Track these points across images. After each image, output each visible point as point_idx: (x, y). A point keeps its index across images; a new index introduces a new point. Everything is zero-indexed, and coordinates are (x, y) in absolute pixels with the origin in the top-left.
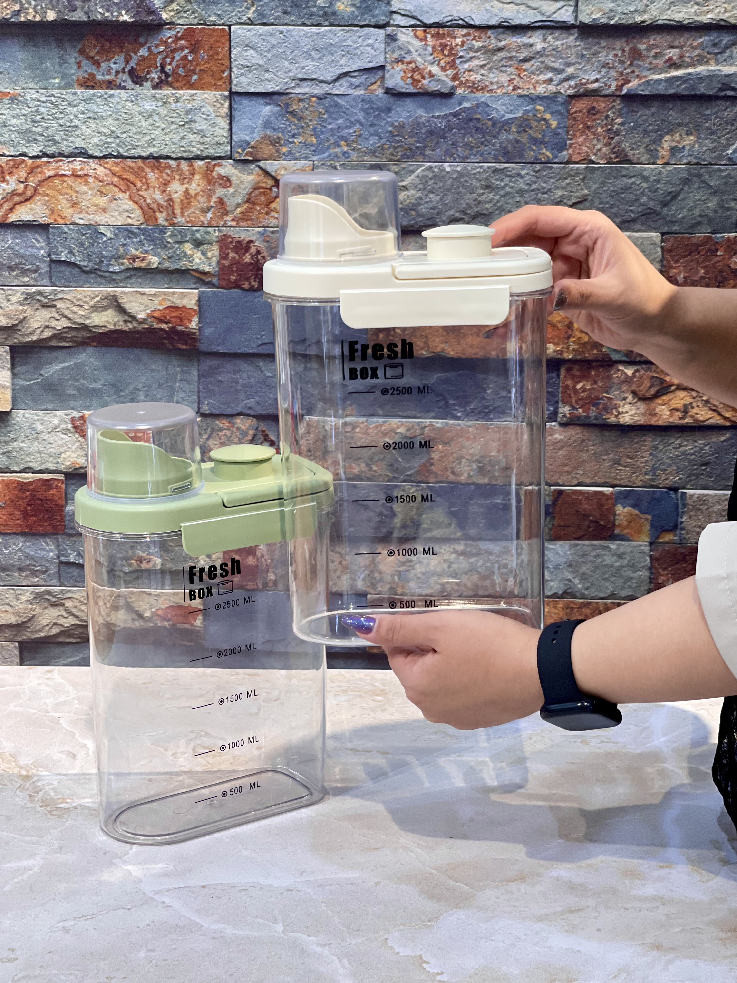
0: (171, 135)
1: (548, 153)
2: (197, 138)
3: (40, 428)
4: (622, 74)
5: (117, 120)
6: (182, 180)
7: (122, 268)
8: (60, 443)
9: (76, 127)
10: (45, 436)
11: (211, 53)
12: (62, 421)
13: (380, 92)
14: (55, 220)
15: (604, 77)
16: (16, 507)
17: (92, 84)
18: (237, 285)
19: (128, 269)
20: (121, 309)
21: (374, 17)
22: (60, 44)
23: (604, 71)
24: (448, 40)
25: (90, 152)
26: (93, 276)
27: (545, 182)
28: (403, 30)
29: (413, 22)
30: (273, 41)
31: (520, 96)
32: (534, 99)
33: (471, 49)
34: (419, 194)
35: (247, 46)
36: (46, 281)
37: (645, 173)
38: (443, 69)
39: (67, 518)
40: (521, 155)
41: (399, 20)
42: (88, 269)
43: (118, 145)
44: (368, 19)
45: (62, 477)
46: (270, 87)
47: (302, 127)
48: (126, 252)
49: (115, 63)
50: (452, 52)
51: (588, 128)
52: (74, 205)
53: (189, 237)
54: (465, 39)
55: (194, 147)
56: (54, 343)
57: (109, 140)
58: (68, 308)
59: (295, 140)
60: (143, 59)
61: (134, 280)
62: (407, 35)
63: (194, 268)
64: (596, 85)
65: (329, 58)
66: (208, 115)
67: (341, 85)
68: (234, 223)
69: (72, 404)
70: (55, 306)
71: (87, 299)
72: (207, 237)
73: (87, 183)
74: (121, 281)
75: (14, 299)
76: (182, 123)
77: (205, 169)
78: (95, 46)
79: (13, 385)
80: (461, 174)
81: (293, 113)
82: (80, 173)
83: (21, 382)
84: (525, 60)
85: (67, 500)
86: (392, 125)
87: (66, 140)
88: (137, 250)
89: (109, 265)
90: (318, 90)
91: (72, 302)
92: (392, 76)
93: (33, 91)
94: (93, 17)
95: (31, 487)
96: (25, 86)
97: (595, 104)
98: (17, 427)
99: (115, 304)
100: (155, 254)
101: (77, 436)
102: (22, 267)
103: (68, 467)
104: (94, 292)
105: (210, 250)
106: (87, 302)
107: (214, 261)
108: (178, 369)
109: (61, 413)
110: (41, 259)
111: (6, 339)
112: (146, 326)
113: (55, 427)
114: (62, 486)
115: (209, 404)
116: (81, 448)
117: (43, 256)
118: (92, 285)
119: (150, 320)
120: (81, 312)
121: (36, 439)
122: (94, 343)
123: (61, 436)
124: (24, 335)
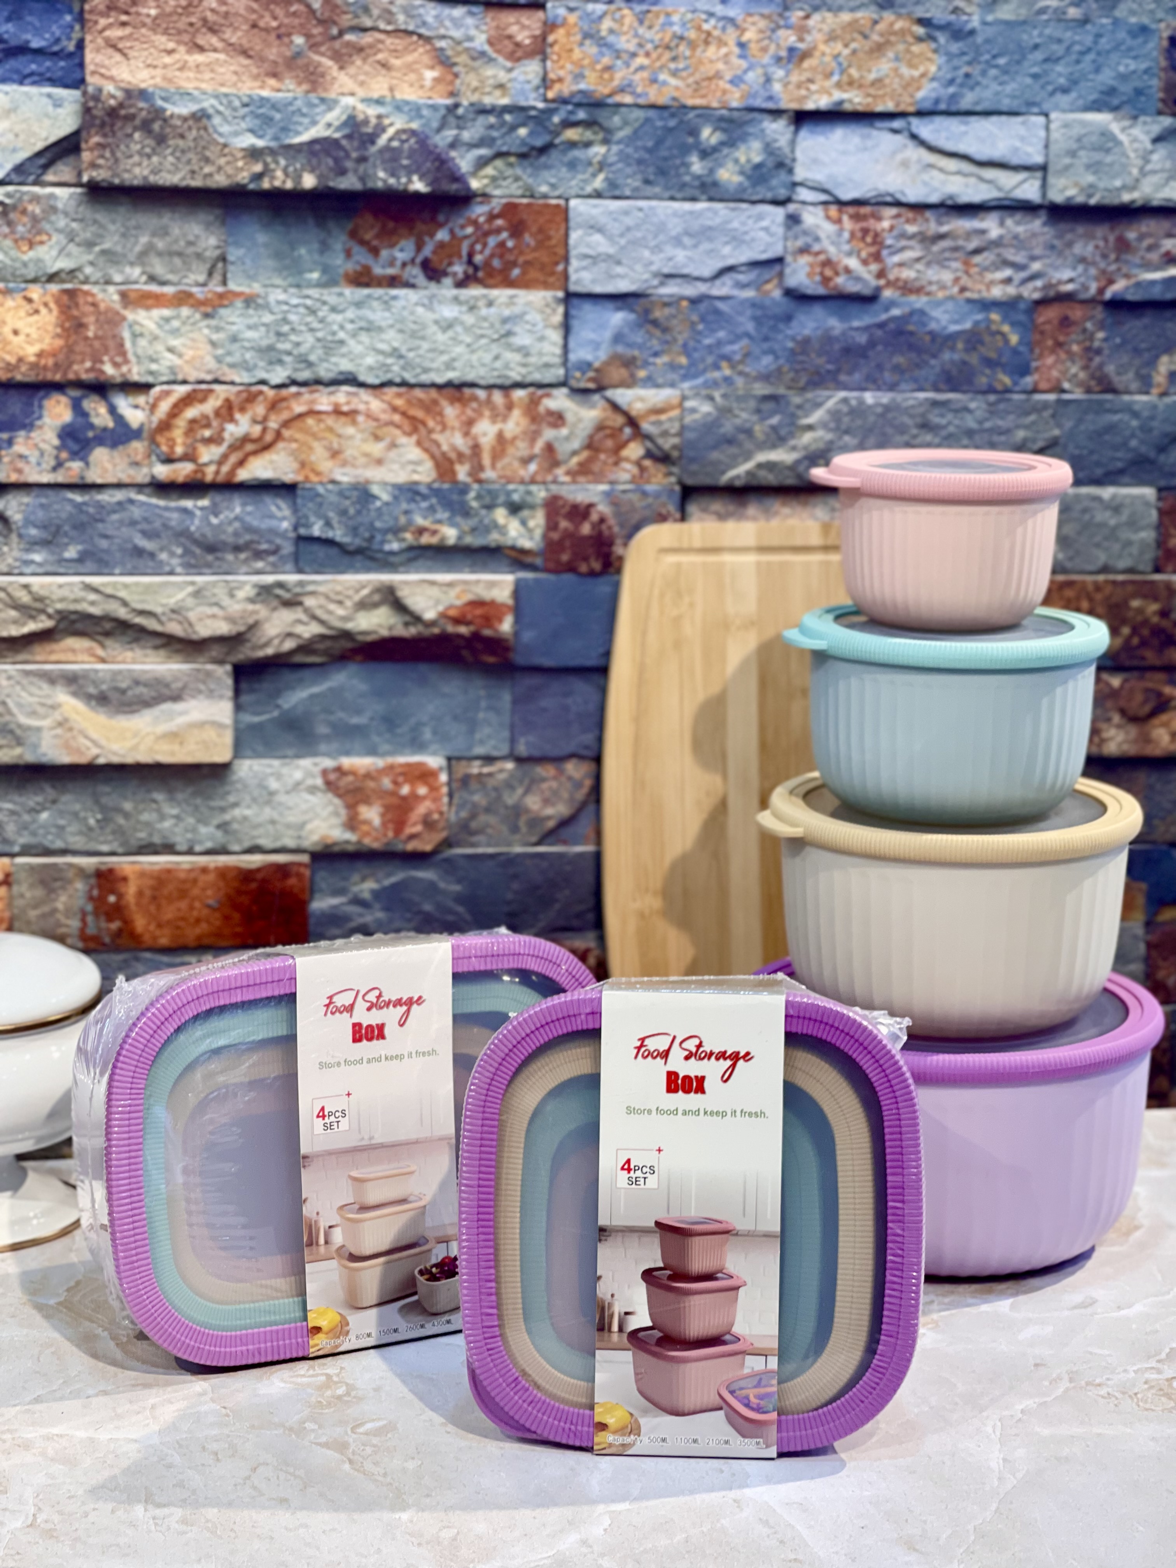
0: (480, 353)
1: (1007, 380)
2: (516, 357)
3: (273, 784)
4: (1104, 272)
5: (401, 331)
6: (494, 418)
7: (404, 545)
8: (304, 807)
9: (342, 342)
10: (282, 798)
11: (540, 237)
12: (309, 774)
13: (777, 294)
14: (307, 477)
15: (1080, 276)
16: (235, 907)
17: (365, 279)
18: (571, 568)
19: (411, 548)
20: (399, 606)
21: (771, 189)
22: (321, 221)
23: (1080, 268)
24: (872, 224)
25: (362, 378)
26: (359, 557)
27: (1002, 418)
28: (811, 208)
29: (823, 197)
30: (629, 221)
31: (969, 301)
32: (987, 305)
33: (903, 235)
34: (829, 436)
35: (592, 227)
36: (289, 566)
37: (1136, 407)
38: (865, 262)
39: (312, 921)
40: (969, 381)
41: (804, 194)
42: (351, 548)
43: (403, 368)
44: (762, 192)
45: (305, 858)
46: (623, 286)
47: (667, 342)
48: (410, 523)
49: (402, 250)
50: (877, 240)
51: (1059, 345)
52: (335, 454)
53: (501, 499)
54: (894, 222)
55: (511, 369)
56: (299, 659)
57: (390, 361)
58: (321, 607)
59: (659, 361)
60: (441, 245)
61: (420, 562)
62: (815, 215)
63: (509, 543)
64: (1069, 287)
65: (706, 246)
66: (534, 325)
67: (724, 284)
68: (567, 479)
69: (323, 747)
70: (300, 604)
71: (350, 592)
72: (529, 499)
73: (354, 423)
74: (402, 564)
75: (241, 594)
76: (496, 336)
77: (527, 400)
78: (372, 227)
79: (236, 722)
80: (887, 408)
81: (655, 323)
82: (345, 408)
83: (249, 718)
84: (977, 251)
85: (312, 892)
86: (793, 339)
87: (326, 361)
88: (425, 518)
89: (383, 542)
90: (691, 290)
91: (327, 597)
92: (794, 272)
93: (279, 291)
94: (370, 185)
95: (259, 876)
96: (268, 282)
97: (1070, 313)
98: (239, 786)
99: (391, 598)
100: (452, 524)
101: (330, 796)
102: (255, 546)
103: (316, 844)
104: (359, 582)
105: (533, 517)
106: (349, 597)
107: (538, 533)
108: (482, 693)
109: (306, 763)
110: (283, 535)
111: (228, 654)
112: (436, 631)
113: (298, 784)
114: (307, 872)
115: (527, 744)
116: (336, 814)
117: (286, 531)
118: (357, 571)
119: (442, 621)
120: (341, 612)
121: (268, 803)
122: (359, 658)
123: (306, 796)
124: (255, 648)
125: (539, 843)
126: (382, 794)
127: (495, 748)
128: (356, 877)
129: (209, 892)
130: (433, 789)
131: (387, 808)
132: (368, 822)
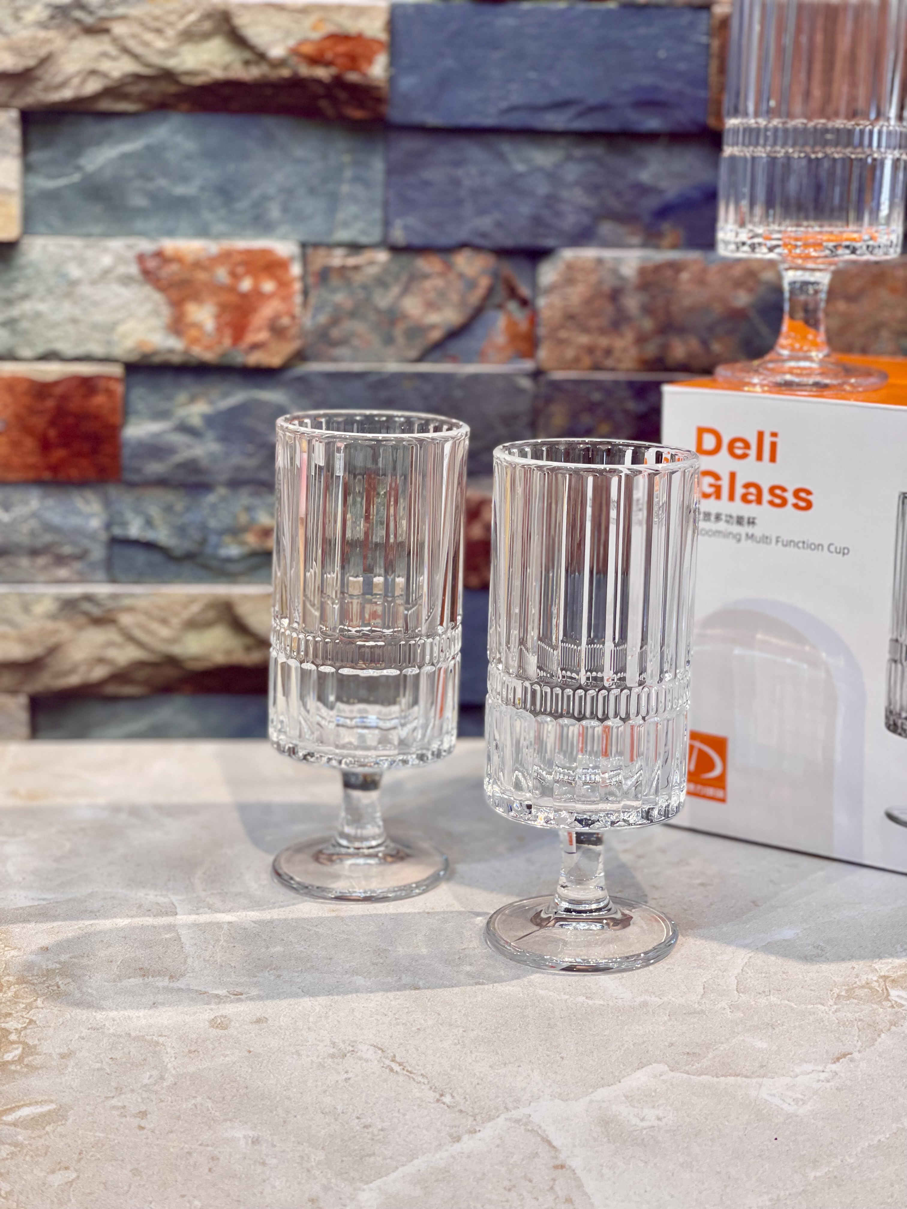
3: (75, 271)
8: (114, 302)
10: (85, 289)
12: (120, 259)
16: (27, 430)
20: (237, 38)
39: (126, 452)
45: (117, 370)
56: (105, 105)
58: (134, 36)
69: (139, 224)
70: (106, 31)
71: (173, 18)
75: (30, 17)
79: (25, 187)
83: (41, 183)
85: (125, 414)
91: (142, 24)
95: (58, 391)
98: (30, 272)
99: (226, 27)
101: (148, 290)
103: (131, 351)
104: (185, 4)
106: (171, 24)
108: (346, 158)
109: (117, 244)
111: (13, 95)
112: (285, 73)
113: (106, 273)
114: (119, 389)
115: (406, 228)
116: (156, 313)
119: (294, 60)
120: (160, 44)
121: (68, 295)
122: (185, 106)
123: (117, 288)
124: (48, 89)
125: (421, 359)
126: (216, 289)
127: (364, 232)
128: (182, 397)
130: (283, 284)
131: (223, 308)
132: (197, 326)
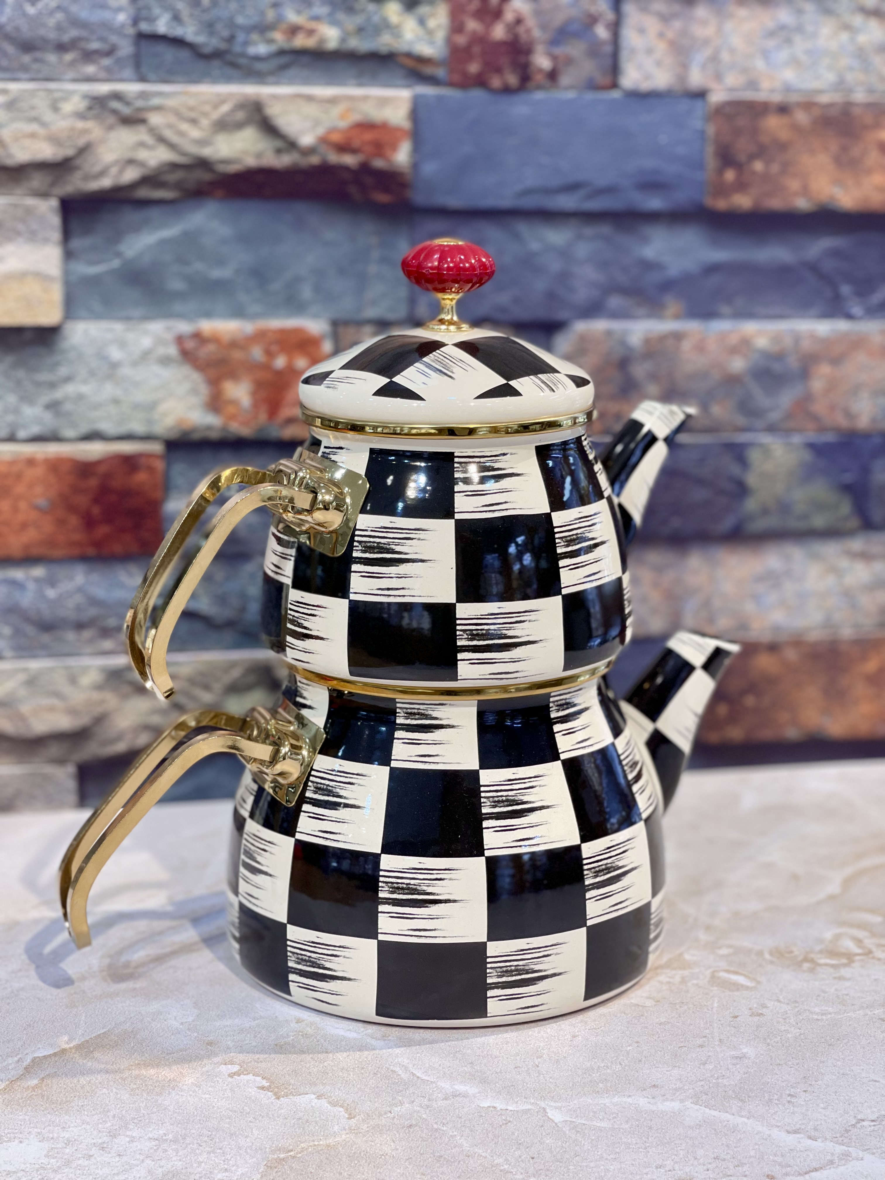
3: (116, 354)
7: (273, 48)
8: (154, 382)
10: (126, 371)
12: (159, 341)
16: (71, 508)
18: (480, 82)
19: (282, 52)
20: (269, 128)
26: (216, 63)
36: (128, 72)
39: (167, 526)
42: (207, 50)
45: (157, 448)
48: (280, 19)
56: (144, 193)
58: (170, 126)
61: (293, 72)
63: (405, 48)
69: (178, 307)
70: (144, 121)
71: (207, 108)
74: (271, 73)
75: (68, 108)
79: (67, 273)
83: (82, 269)
85: (167, 490)
88: (299, 12)
89: (246, 43)
91: (178, 114)
95: (102, 470)
98: (72, 355)
99: (258, 117)
100: (334, 22)
101: (186, 370)
102: (83, 45)
103: (171, 429)
104: (218, 95)
105: (432, 15)
106: (205, 114)
107: (440, 36)
108: (374, 240)
109: (156, 327)
110: (119, 31)
111: (53, 184)
112: (315, 160)
113: (145, 355)
114: (160, 465)
115: (430, 305)
117: (123, 26)
118: (215, 81)
119: (323, 148)
120: (195, 133)
121: (110, 377)
122: (220, 193)
123: (157, 369)
124: (88, 177)
126: (252, 367)
127: (390, 309)
129: (39, 490)
130: (315, 360)
131: (259, 386)
132: (234, 402)
